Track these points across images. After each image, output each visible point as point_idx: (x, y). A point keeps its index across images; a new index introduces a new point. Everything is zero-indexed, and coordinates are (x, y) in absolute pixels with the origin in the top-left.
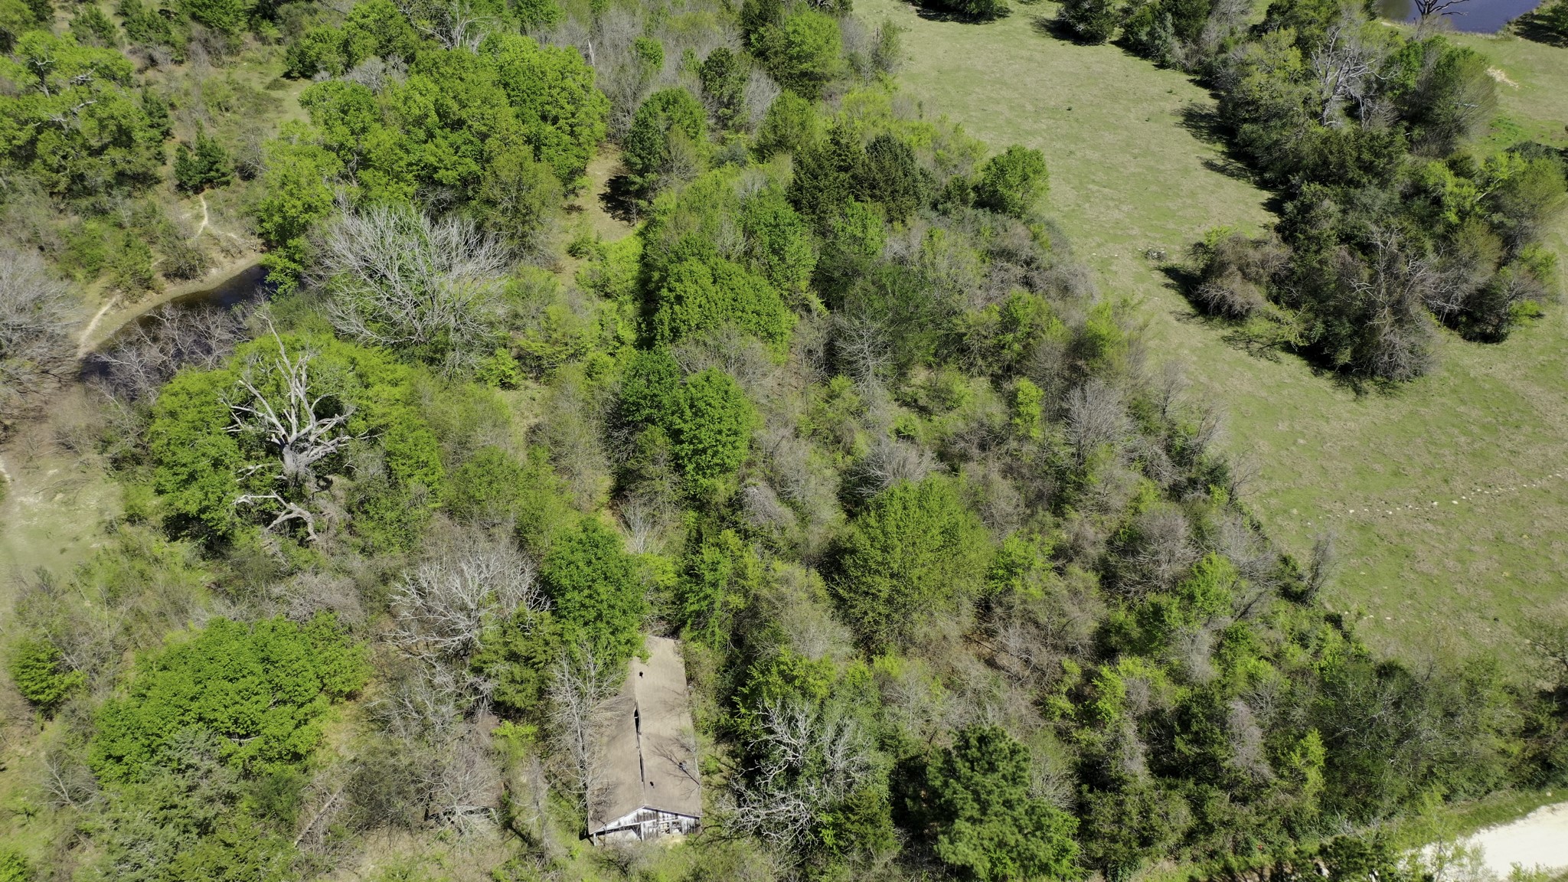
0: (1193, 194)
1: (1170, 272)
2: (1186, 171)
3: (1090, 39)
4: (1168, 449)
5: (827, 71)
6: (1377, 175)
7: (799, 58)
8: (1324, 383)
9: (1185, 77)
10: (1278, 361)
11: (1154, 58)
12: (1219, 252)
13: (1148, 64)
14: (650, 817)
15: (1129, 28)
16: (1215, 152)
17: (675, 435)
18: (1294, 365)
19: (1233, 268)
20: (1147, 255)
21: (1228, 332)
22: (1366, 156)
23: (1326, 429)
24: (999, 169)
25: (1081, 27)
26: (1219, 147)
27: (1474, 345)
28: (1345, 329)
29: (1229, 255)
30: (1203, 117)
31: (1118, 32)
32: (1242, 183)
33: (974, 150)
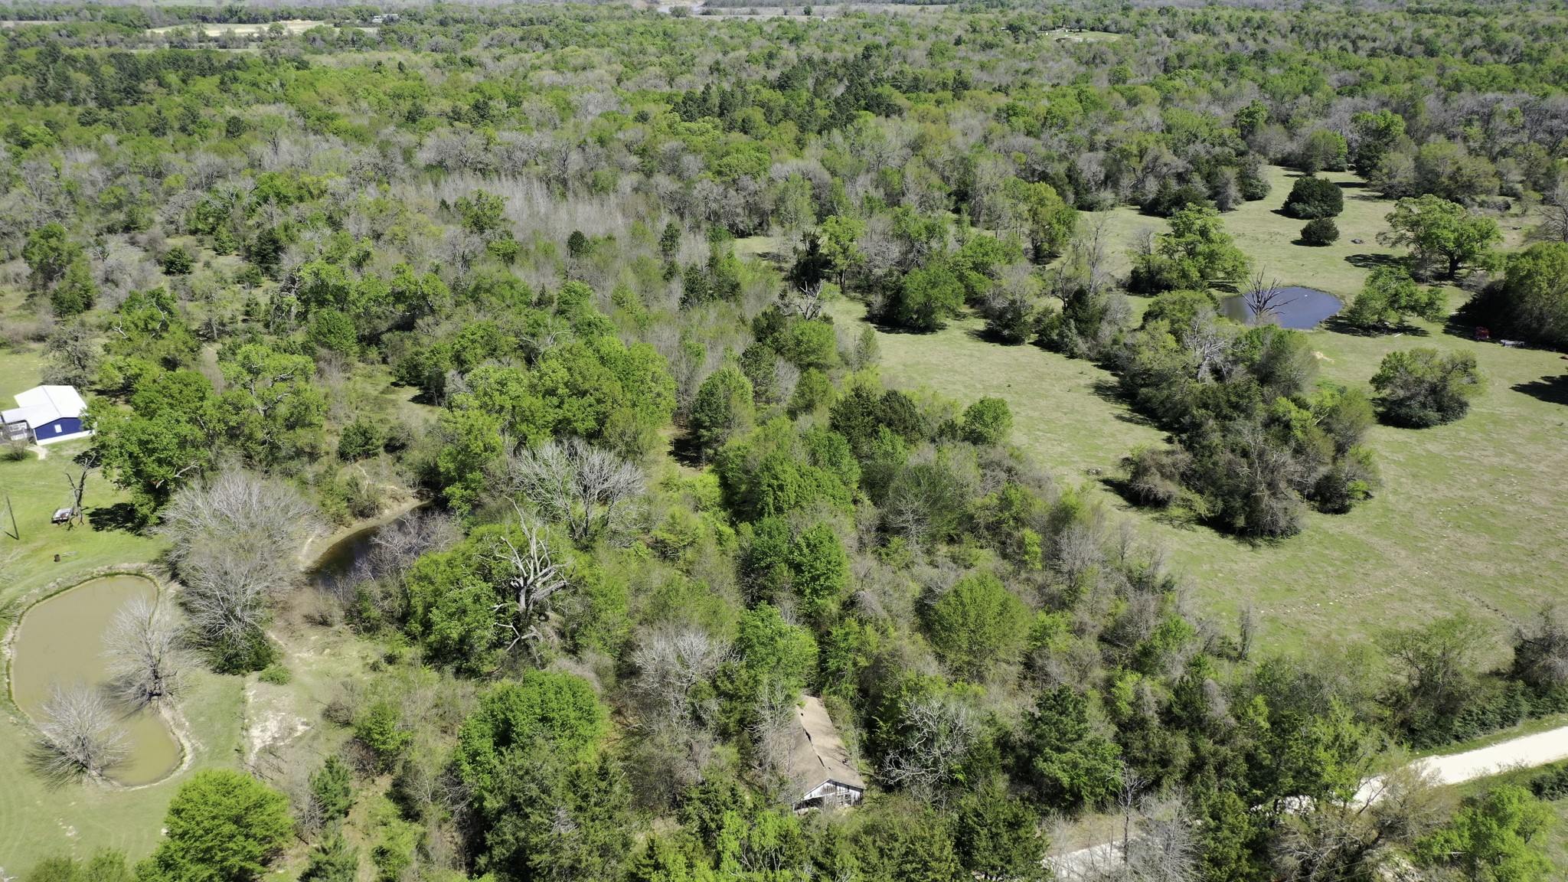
0: (1113, 435)
1: (1106, 482)
2: (1104, 421)
3: (1014, 341)
4: (1130, 579)
5: (828, 362)
6: (1242, 411)
7: (807, 353)
8: (1229, 542)
9: (1090, 364)
10: (1194, 530)
11: (1064, 352)
12: (1143, 460)
13: (1060, 356)
14: (832, 790)
15: (1041, 333)
16: (1123, 409)
17: (798, 568)
18: (1206, 533)
19: (1154, 470)
20: (1088, 472)
21: (1157, 515)
22: (1233, 399)
23: (1235, 567)
24: (977, 414)
25: (1006, 332)
26: (1125, 406)
27: (1329, 516)
28: (1238, 503)
29: (1149, 462)
30: (1108, 389)
31: (1034, 337)
32: (1146, 427)
33: (952, 406)
